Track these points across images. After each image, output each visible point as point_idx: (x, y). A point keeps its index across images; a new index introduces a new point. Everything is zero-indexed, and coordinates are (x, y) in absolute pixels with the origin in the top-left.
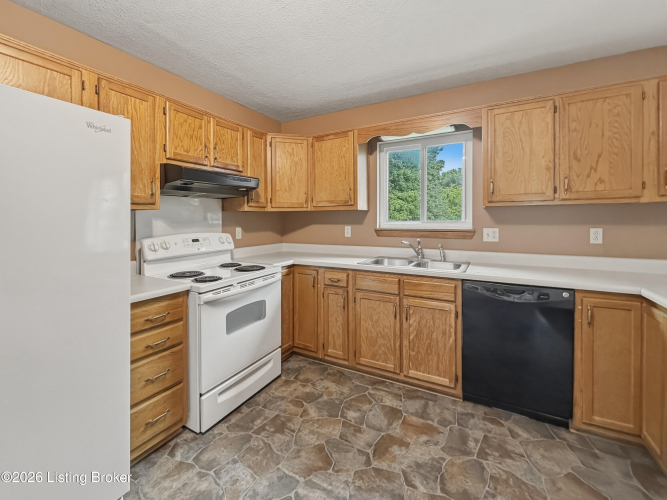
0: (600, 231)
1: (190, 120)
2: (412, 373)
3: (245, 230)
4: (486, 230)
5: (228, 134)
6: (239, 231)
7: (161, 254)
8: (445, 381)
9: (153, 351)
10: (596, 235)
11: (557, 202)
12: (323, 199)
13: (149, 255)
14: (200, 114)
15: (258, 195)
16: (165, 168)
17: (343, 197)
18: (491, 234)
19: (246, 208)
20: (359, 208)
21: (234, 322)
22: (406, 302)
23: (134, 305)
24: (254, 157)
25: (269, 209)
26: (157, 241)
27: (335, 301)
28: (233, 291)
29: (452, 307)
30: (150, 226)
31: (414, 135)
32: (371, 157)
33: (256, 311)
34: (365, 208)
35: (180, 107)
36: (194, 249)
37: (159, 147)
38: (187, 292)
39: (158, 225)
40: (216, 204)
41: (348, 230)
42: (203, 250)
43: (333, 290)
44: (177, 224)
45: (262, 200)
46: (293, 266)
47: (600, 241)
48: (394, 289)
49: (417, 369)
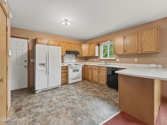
0: (137, 59)
1: (70, 44)
2: (100, 82)
3: (79, 59)
4: (117, 59)
5: (75, 45)
6: (78, 60)
7: (66, 62)
8: (104, 83)
9: (64, 72)
10: (136, 60)
11: (125, 54)
12: (91, 54)
13: (65, 62)
14: (71, 43)
15: (80, 54)
16: (66, 51)
17: (93, 54)
18: (118, 60)
19: (78, 56)
20: (96, 56)
21: (74, 71)
22: (99, 71)
23: (62, 67)
24: (79, 48)
25: (82, 56)
26: (66, 60)
27: (90, 70)
28: (73, 67)
29: (105, 71)
30: (65, 58)
31: (103, 43)
32: (99, 47)
33: (78, 70)
34: (98, 56)
35: (68, 43)
36: (70, 62)
37: (66, 48)
38: (68, 66)
39: (66, 58)
40: (74, 55)
41: (96, 60)
42: (72, 62)
43: (90, 69)
44: (69, 58)
45: (81, 55)
46: (85, 65)
47: (137, 61)
48: (98, 68)
49: (101, 81)
